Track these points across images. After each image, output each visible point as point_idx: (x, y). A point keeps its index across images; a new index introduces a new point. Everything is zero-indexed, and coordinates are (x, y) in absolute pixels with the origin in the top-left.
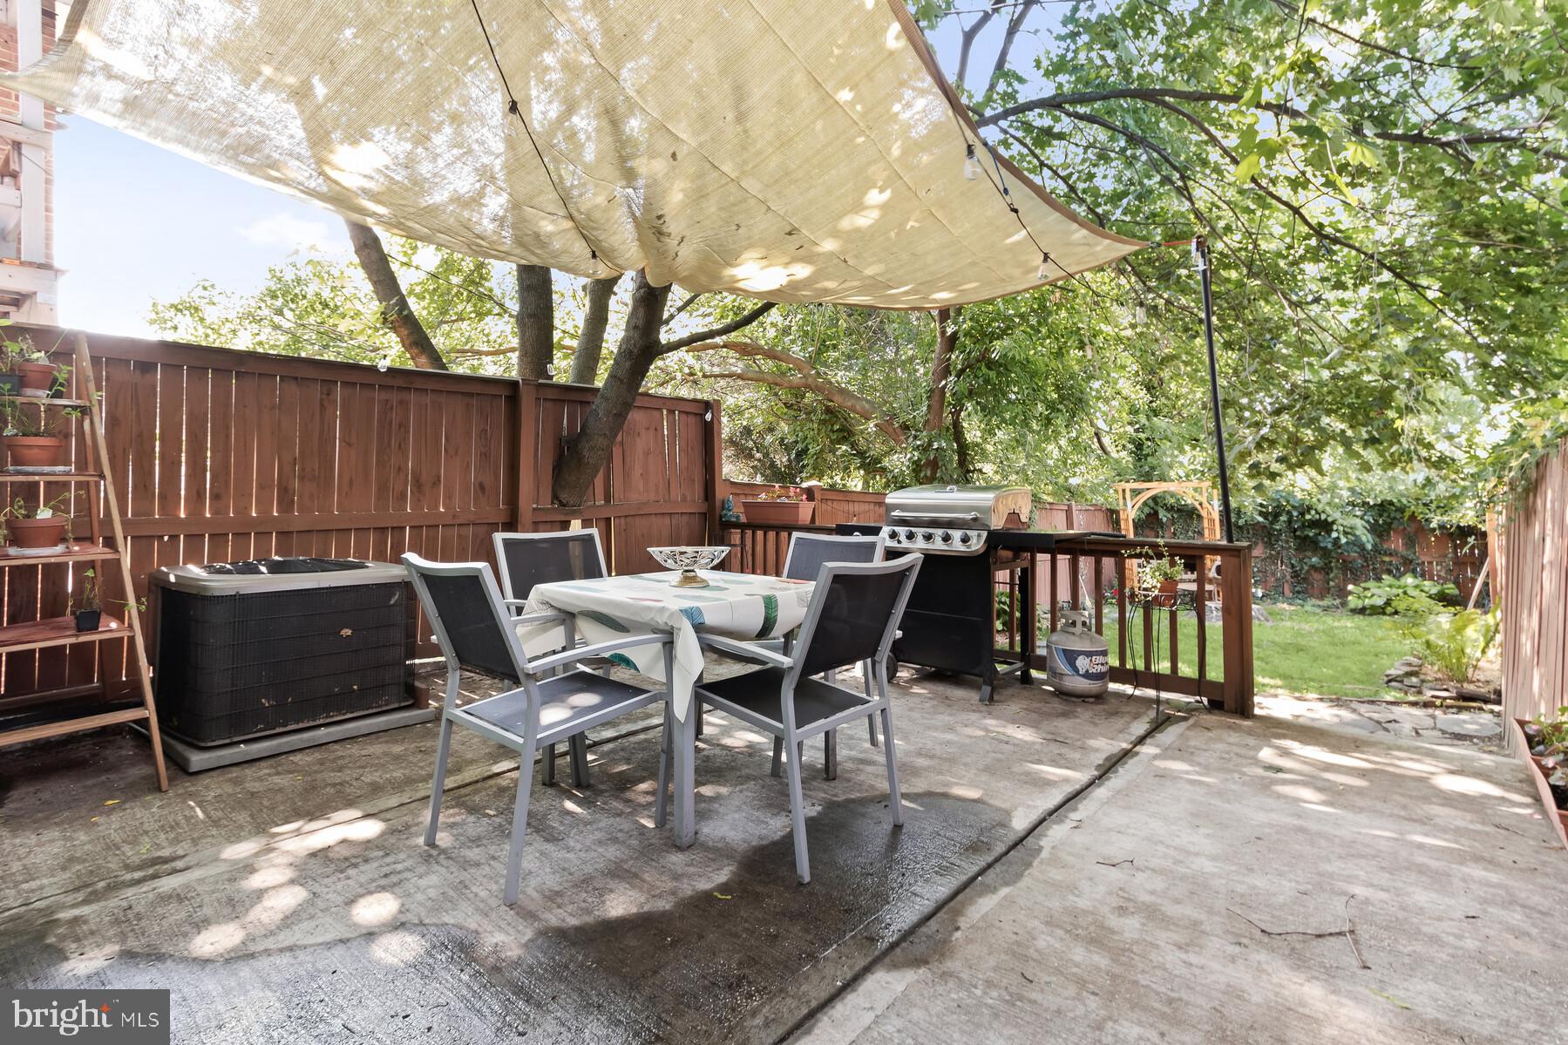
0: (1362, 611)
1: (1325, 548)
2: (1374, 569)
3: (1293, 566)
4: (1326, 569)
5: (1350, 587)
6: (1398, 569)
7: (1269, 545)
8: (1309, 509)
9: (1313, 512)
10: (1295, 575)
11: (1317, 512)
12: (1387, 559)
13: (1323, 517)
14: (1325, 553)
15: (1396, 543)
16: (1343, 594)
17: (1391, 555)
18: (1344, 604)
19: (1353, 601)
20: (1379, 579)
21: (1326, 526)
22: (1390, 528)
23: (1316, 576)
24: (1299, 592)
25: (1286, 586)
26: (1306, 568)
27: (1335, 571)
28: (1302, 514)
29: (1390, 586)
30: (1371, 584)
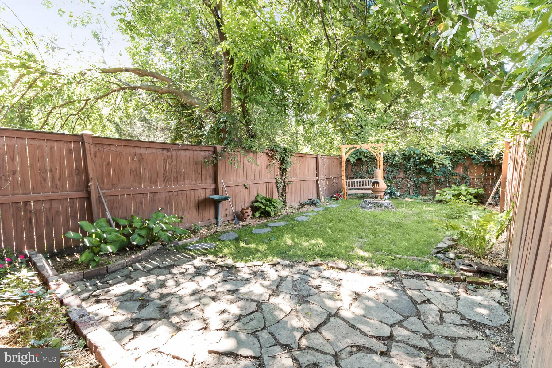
0: (441, 202)
1: (428, 173)
2: (449, 182)
3: (414, 181)
4: (428, 183)
5: (437, 191)
6: (459, 182)
7: (406, 172)
8: (423, 155)
9: (424, 156)
10: (415, 185)
11: (426, 156)
12: (455, 178)
13: (429, 158)
14: (429, 175)
15: (460, 171)
16: (434, 193)
17: (457, 175)
18: (434, 198)
19: (438, 197)
20: (450, 187)
21: (430, 162)
22: (458, 164)
23: (424, 186)
24: (416, 193)
25: (411, 190)
26: (420, 182)
27: (432, 183)
28: (420, 158)
29: (454, 190)
30: (446, 189)
